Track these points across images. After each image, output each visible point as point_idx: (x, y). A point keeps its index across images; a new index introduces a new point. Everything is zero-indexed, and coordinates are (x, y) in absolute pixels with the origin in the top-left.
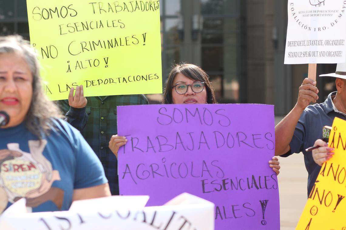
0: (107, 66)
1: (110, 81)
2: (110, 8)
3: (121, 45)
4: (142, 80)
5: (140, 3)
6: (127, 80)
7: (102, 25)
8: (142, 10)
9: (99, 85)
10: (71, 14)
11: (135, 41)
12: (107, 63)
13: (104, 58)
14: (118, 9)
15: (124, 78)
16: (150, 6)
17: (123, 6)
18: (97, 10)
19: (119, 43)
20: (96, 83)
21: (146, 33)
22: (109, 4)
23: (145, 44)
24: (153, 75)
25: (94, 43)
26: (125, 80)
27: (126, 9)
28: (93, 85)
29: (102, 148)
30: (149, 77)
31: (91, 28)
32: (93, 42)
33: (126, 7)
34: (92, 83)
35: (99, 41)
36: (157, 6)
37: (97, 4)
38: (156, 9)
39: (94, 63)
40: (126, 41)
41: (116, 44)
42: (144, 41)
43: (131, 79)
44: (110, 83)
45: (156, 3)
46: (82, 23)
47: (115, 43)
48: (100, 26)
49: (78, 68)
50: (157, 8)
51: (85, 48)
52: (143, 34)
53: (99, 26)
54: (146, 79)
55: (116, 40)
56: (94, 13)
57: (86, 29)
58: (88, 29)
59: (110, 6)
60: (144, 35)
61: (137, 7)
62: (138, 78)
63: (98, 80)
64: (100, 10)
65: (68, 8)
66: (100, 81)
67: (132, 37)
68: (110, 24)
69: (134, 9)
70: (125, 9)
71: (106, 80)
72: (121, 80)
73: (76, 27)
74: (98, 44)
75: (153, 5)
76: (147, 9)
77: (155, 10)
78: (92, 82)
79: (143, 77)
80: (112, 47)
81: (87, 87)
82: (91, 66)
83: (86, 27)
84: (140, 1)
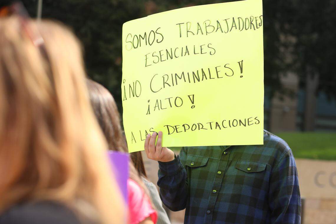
0: (194, 106)
1: (200, 126)
2: (199, 29)
3: (210, 78)
4: (240, 125)
5: (238, 20)
6: (221, 126)
7: (188, 52)
8: (240, 29)
9: (185, 131)
10: (157, 40)
11: (230, 73)
12: (193, 103)
13: (189, 96)
14: (210, 29)
15: (217, 123)
16: (251, 23)
17: (216, 25)
18: (184, 33)
19: (208, 76)
20: (181, 129)
21: (242, 61)
22: (198, 23)
23: (242, 76)
24: (253, 119)
25: (177, 76)
26: (219, 126)
27: (219, 29)
28: (177, 132)
29: (209, 212)
30: (248, 122)
31: (175, 56)
32: (176, 74)
33: (219, 27)
34: (175, 129)
35: (183, 73)
36: (260, 22)
37: (185, 25)
38: (258, 26)
39: (175, 103)
40: (217, 72)
41: (204, 76)
42: (242, 72)
43: (226, 124)
44: (199, 129)
45: (258, 19)
46: (167, 50)
47: (202, 75)
48: (186, 53)
49: (157, 108)
50: (260, 26)
51: (166, 82)
52: (239, 63)
53: (184, 54)
54: (244, 124)
55: (203, 72)
56: (181, 37)
57: (170, 57)
58: (172, 58)
59: (199, 27)
60: (241, 63)
61: (234, 25)
62: (235, 124)
63: (184, 125)
64: (187, 32)
65: (156, 32)
66: (187, 127)
67: (225, 67)
68: (198, 50)
69: (230, 28)
70: (217, 29)
71: (194, 126)
72: (214, 125)
73: (161, 56)
74: (181, 78)
75: (254, 23)
76: (247, 28)
77: (257, 28)
78: (175, 127)
79: (240, 121)
80: (199, 80)
81: (169, 134)
82: (171, 107)
83: (171, 55)
84: (239, 18)
